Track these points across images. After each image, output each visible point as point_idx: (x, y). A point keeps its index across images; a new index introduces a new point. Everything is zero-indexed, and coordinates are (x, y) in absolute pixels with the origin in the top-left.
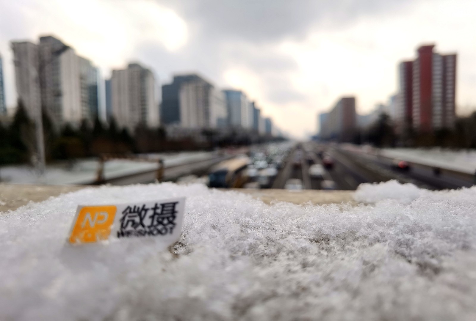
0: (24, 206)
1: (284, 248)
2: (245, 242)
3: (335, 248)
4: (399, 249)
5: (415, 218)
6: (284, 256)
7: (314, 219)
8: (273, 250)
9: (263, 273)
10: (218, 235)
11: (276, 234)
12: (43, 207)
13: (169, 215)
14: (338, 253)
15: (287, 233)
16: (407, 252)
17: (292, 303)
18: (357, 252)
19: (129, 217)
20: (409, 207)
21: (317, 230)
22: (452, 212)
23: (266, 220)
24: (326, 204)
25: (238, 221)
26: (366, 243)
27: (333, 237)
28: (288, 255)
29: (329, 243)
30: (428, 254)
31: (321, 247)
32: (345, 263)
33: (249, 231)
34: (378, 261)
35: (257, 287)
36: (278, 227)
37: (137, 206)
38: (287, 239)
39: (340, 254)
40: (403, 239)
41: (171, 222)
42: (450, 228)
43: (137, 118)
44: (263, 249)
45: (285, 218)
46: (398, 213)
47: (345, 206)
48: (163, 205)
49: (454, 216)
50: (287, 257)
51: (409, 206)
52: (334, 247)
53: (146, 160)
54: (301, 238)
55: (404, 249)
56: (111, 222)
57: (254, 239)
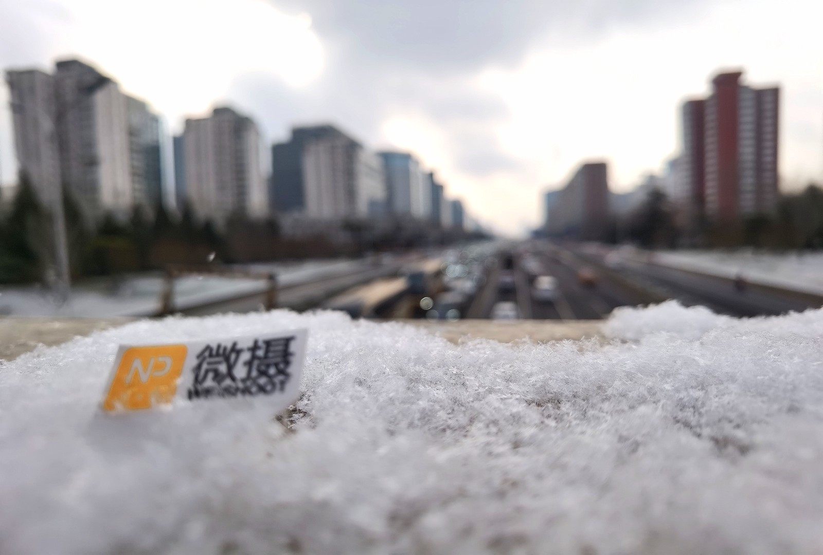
0: (29, 354)
1: (481, 416)
2: (414, 407)
3: (571, 414)
4: (680, 415)
5: (709, 363)
6: (480, 429)
7: (533, 366)
8: (463, 419)
9: (442, 456)
10: (366, 396)
11: (468, 393)
12: (62, 354)
13: (278, 360)
14: (574, 423)
15: (487, 390)
16: (693, 420)
17: (493, 508)
18: (608, 421)
19: (209, 363)
20: (697, 344)
21: (538, 385)
22: (771, 351)
23: (450, 369)
24: (554, 341)
25: (401, 372)
26: (624, 406)
27: (566, 396)
28: (487, 426)
29: (560, 407)
30: (730, 421)
31: (546, 414)
32: (586, 439)
33: (421, 388)
34: (644, 435)
35: (431, 480)
36: (471, 380)
37: (223, 344)
38: (486, 400)
39: (578, 425)
40: (688, 398)
41: (281, 372)
42: (767, 378)
43: (229, 201)
44: (445, 418)
45: (484, 366)
46: (680, 355)
47: (587, 343)
48: (268, 343)
49: (775, 359)
50: (486, 431)
51: (698, 342)
52: (568, 414)
53: (247, 275)
54: (511, 398)
55: (688, 414)
56: (177, 373)
57: (428, 401)
